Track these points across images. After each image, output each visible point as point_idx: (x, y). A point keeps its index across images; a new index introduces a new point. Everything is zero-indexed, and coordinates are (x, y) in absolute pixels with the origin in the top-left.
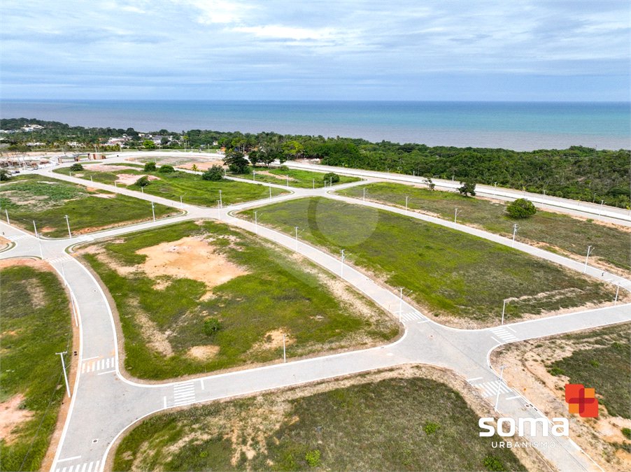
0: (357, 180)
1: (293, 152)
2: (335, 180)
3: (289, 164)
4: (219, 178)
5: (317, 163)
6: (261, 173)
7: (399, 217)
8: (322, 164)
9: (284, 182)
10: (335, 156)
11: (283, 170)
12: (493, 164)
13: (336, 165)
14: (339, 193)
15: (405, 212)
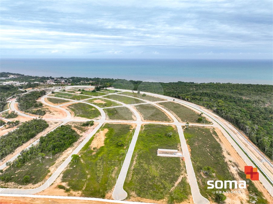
0: (121, 91)
1: (108, 86)
2: (117, 91)
3: (107, 88)
4: (95, 92)
5: (113, 88)
6: (102, 90)
7: (126, 97)
8: (114, 88)
9: (108, 92)
10: (117, 86)
11: (106, 90)
12: (150, 87)
13: (117, 88)
14: (118, 94)
15: (128, 96)
